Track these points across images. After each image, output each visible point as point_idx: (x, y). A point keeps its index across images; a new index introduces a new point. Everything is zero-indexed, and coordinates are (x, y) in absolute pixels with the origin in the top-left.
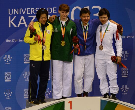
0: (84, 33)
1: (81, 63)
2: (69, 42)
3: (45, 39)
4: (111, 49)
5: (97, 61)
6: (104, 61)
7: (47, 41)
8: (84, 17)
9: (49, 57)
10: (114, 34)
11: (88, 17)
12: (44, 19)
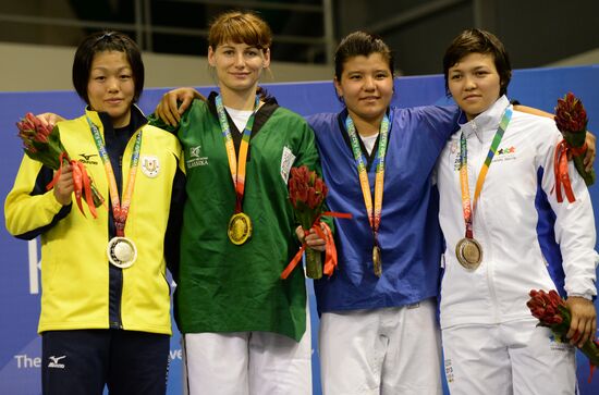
0: (363, 175)
1: (358, 357)
2: (277, 226)
3: (125, 203)
4: (529, 260)
5: (453, 338)
6: (496, 332)
7: (142, 216)
8: (359, 76)
9: (158, 313)
10: (540, 173)
11: (379, 75)
12: (114, 83)
